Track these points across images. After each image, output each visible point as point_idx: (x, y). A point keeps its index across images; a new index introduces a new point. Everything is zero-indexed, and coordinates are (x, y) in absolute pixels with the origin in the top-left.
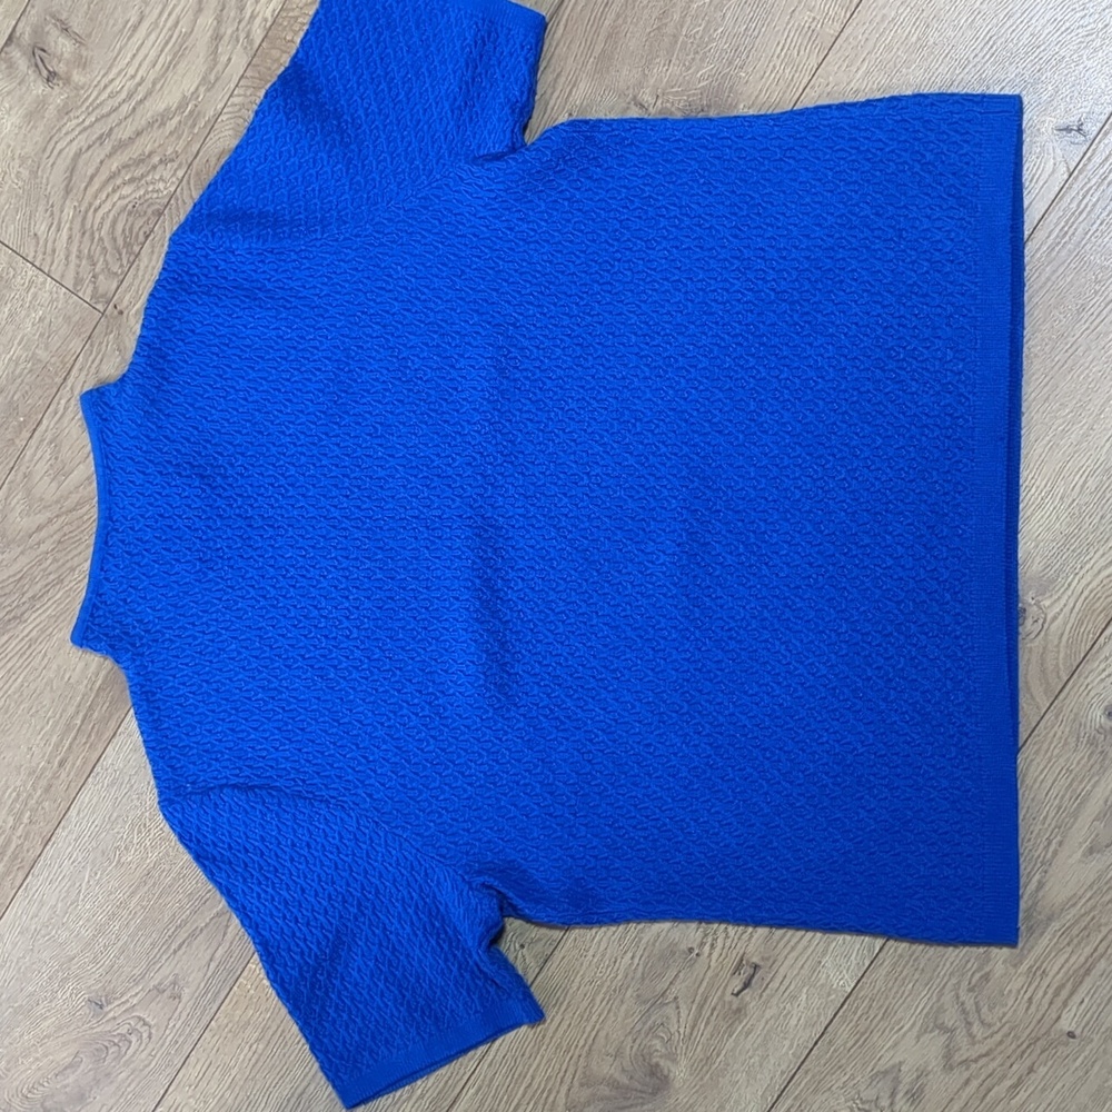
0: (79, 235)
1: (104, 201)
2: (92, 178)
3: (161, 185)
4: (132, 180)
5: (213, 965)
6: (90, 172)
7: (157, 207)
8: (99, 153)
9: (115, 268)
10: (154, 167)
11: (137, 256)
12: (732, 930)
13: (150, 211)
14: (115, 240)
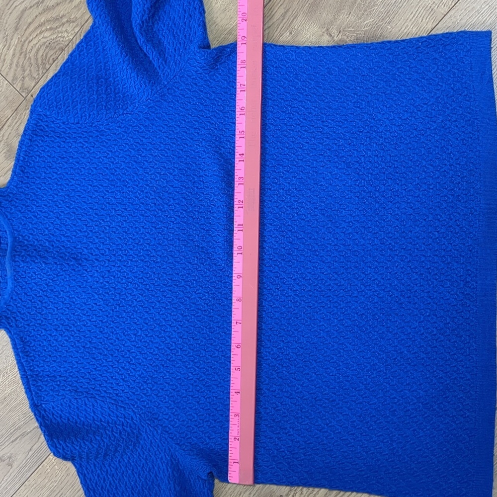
0: (18, 54)
1: (34, 38)
2: (30, 24)
3: (65, 35)
4: (51, 29)
5: (31, 453)
6: (30, 20)
7: (62, 46)
8: (36, 11)
9: (35, 75)
10: (63, 24)
11: (47, 70)
12: (305, 490)
13: (57, 47)
14: (37, 59)
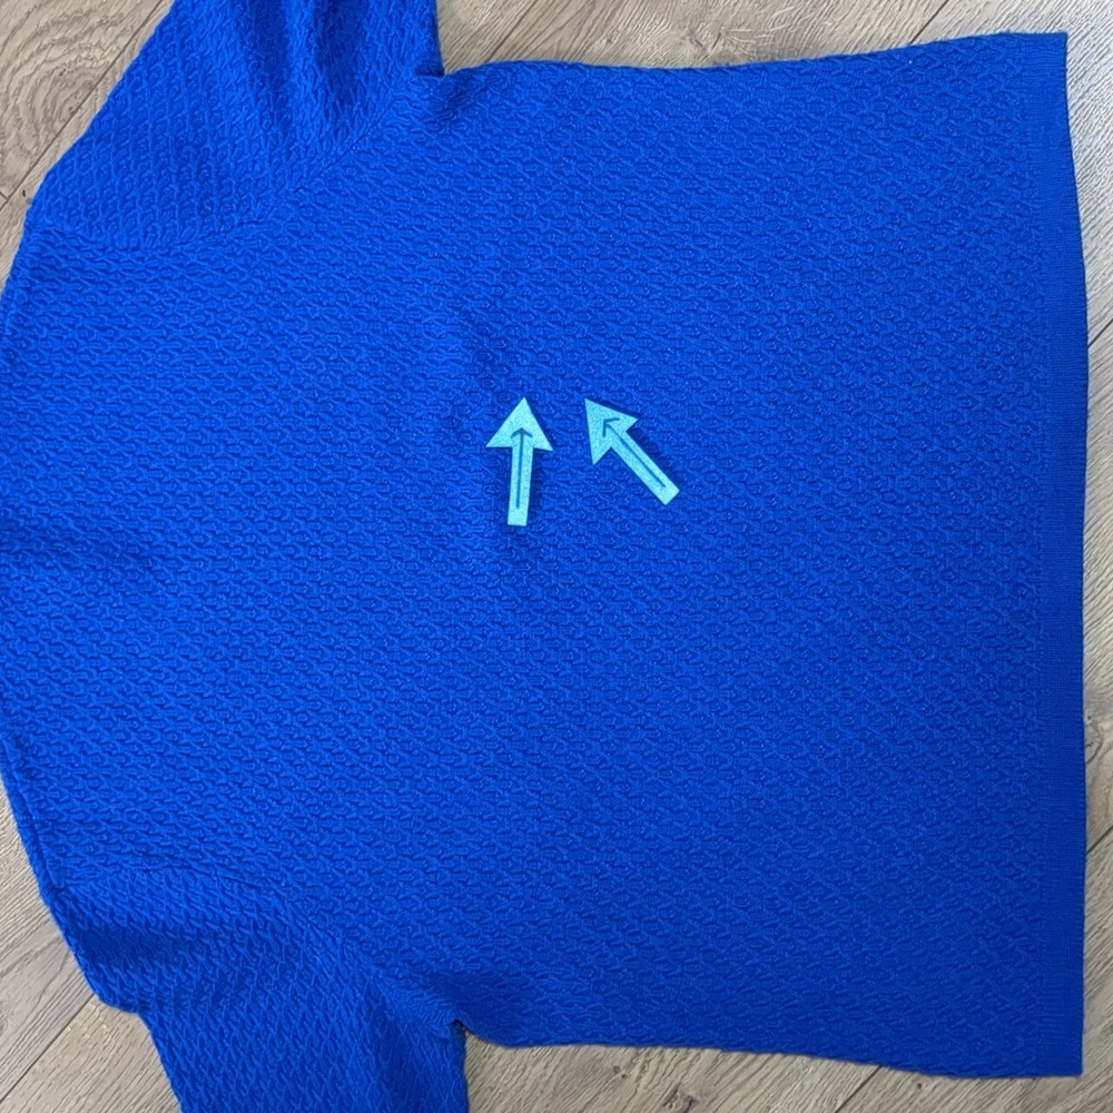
1: (26, 62)
2: (14, 32)
3: (97, 53)
4: (63, 41)
5: (45, 998)
6: (13, 23)
7: (89, 78)
9: (29, 146)
10: (92, 30)
11: (57, 136)
13: (80, 82)
14: (32, 110)
